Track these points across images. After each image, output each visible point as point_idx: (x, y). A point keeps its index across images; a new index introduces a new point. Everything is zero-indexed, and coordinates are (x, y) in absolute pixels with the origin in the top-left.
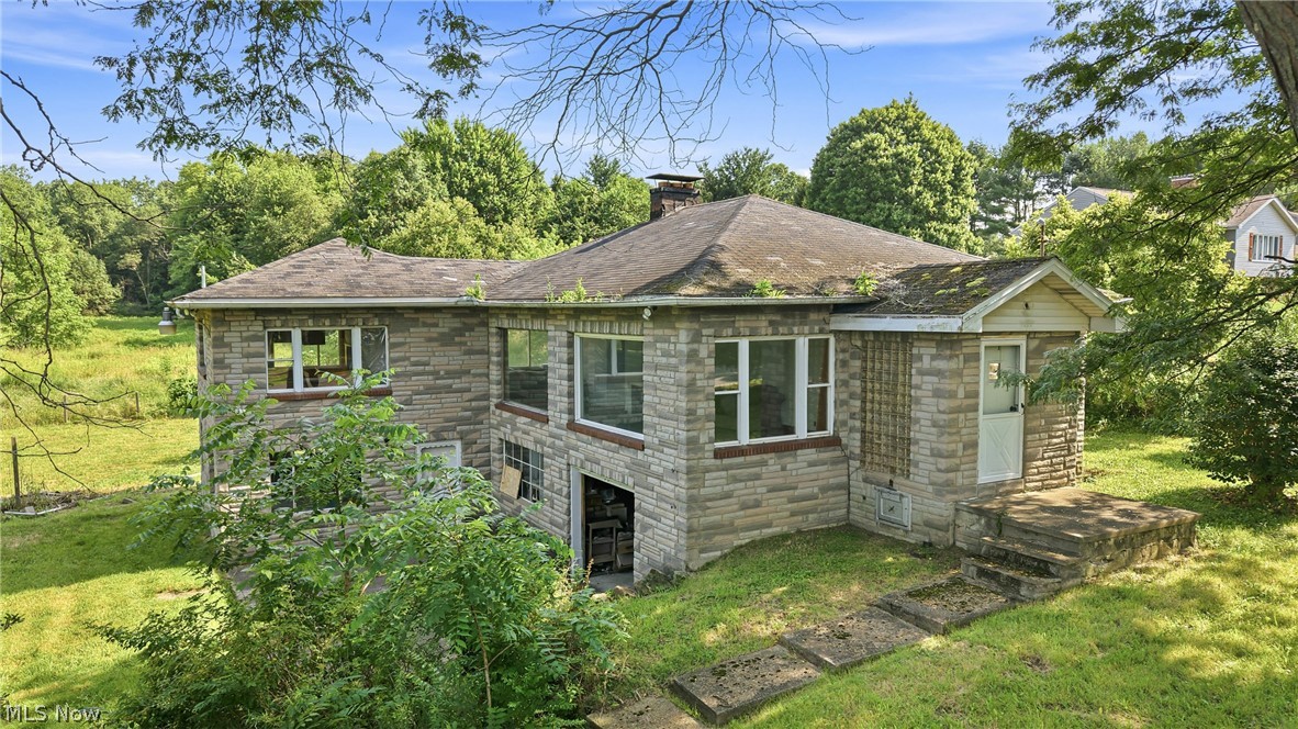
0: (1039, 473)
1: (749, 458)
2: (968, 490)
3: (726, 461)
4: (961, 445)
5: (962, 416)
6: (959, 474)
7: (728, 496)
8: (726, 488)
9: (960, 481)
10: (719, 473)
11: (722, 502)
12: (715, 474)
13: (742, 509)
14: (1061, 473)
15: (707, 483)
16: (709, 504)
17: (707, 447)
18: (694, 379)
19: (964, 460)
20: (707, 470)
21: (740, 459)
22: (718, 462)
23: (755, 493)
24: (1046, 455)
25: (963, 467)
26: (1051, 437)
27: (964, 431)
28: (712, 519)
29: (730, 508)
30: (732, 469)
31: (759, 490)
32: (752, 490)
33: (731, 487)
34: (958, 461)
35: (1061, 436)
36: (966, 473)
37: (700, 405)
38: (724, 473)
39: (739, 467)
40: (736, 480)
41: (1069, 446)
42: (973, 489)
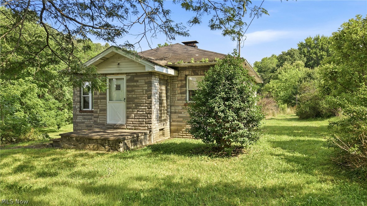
0: (133, 124)
1: (88, 114)
2: (102, 125)
3: (82, 114)
4: (98, 110)
5: (99, 101)
6: (98, 119)
7: (83, 123)
8: (83, 121)
9: (99, 121)
10: (81, 116)
11: (82, 124)
12: (80, 117)
13: (87, 127)
14: (144, 125)
15: (78, 118)
16: (78, 124)
17: (78, 109)
18: (75, 92)
19: (100, 115)
20: (78, 115)
21: (86, 114)
22: (80, 113)
23: (90, 123)
24: (136, 117)
25: (99, 117)
26: (138, 111)
27: (99, 105)
28: (79, 128)
29: (84, 126)
30: (84, 116)
31: (91, 122)
32: (89, 122)
33: (84, 121)
34: (98, 115)
35: (144, 111)
36: (100, 119)
37: (76, 98)
38: (82, 117)
39: (86, 115)
40: (85, 119)
41: (148, 116)
42: (104, 125)
